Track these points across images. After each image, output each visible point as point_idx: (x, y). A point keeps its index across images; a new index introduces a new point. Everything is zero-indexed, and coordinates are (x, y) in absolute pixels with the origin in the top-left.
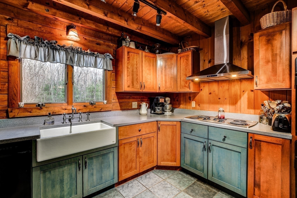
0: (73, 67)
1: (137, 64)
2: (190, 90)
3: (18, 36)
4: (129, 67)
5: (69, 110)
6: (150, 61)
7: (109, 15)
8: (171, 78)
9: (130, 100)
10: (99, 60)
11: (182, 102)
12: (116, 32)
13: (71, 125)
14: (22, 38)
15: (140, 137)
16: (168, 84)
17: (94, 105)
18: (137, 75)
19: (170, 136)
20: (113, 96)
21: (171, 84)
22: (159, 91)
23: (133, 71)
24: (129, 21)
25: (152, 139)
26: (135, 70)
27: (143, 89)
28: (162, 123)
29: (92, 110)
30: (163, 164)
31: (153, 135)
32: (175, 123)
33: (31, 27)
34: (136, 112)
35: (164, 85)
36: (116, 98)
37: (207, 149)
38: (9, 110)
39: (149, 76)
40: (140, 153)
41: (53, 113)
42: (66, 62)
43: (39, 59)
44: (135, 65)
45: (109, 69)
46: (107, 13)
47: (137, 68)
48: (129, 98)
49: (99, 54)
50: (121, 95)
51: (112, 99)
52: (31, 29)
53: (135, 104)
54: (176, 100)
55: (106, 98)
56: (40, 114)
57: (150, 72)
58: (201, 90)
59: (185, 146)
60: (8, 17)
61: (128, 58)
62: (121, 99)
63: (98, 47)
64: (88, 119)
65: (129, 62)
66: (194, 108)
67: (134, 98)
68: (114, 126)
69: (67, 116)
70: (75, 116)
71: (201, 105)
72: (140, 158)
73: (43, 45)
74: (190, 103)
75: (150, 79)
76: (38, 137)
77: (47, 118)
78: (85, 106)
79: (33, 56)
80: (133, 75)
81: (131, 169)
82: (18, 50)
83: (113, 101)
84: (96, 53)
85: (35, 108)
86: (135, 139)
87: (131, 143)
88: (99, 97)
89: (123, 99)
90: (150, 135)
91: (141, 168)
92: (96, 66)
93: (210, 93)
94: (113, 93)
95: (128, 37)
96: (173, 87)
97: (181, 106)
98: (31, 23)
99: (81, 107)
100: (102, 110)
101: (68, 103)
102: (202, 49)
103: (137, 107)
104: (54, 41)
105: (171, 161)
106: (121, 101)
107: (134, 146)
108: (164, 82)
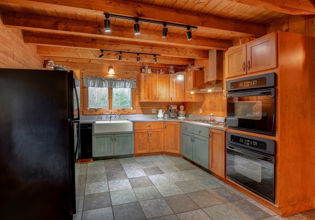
0: (112, 89)
1: (152, 84)
2: (192, 100)
3: (87, 77)
4: (146, 86)
5: (110, 112)
6: (163, 80)
7: (129, 59)
8: (180, 91)
9: (150, 107)
10: (127, 83)
11: (194, 109)
12: (135, 67)
13: (110, 120)
14: (88, 78)
15: (150, 130)
16: (178, 96)
17: (124, 110)
18: (152, 90)
19: (173, 132)
20: (137, 105)
21: (180, 96)
22: (171, 101)
23: (148, 88)
24: (143, 59)
25: (160, 133)
26: (150, 87)
27: (157, 100)
28: (167, 123)
29: (123, 113)
30: (168, 151)
31: (161, 131)
32: (176, 123)
33: (92, 71)
34: (155, 116)
35: (175, 97)
36: (139, 105)
37: (193, 141)
38: (84, 111)
39: (162, 90)
40: (150, 140)
41: (102, 113)
42: (108, 86)
43: (96, 86)
44: (151, 84)
45: (134, 88)
46: (128, 58)
47: (151, 86)
48: (150, 106)
49: (126, 79)
50: (142, 105)
51: (136, 106)
52: (92, 72)
53: (154, 111)
54: (190, 108)
55: (133, 106)
56: (96, 114)
57: (163, 88)
58: (205, 100)
59: (183, 139)
60: (83, 69)
61: (145, 80)
62: (143, 107)
63: (127, 76)
64: (120, 117)
65: (146, 83)
66: (201, 114)
67: (153, 106)
68: (132, 121)
69: (109, 116)
70: (113, 116)
71: (205, 112)
72: (150, 143)
73: (97, 79)
74: (198, 110)
75: (163, 93)
76: (95, 122)
77: (99, 116)
78: (118, 111)
79: (93, 85)
80: (148, 91)
81: (143, 149)
82: (87, 84)
83: (137, 108)
84: (125, 79)
85: (94, 111)
86: (146, 131)
87: (143, 133)
88: (128, 106)
89: (145, 107)
90: (158, 130)
91: (150, 150)
92: (125, 87)
93: (210, 103)
94: (137, 103)
95: (147, 65)
96: (182, 98)
97: (194, 112)
98: (92, 69)
99: (116, 111)
100: (129, 113)
101: (109, 109)
102: (205, 68)
103: (155, 113)
104: (102, 77)
105: (174, 150)
106: (143, 108)
107: (146, 135)
108: (175, 95)
